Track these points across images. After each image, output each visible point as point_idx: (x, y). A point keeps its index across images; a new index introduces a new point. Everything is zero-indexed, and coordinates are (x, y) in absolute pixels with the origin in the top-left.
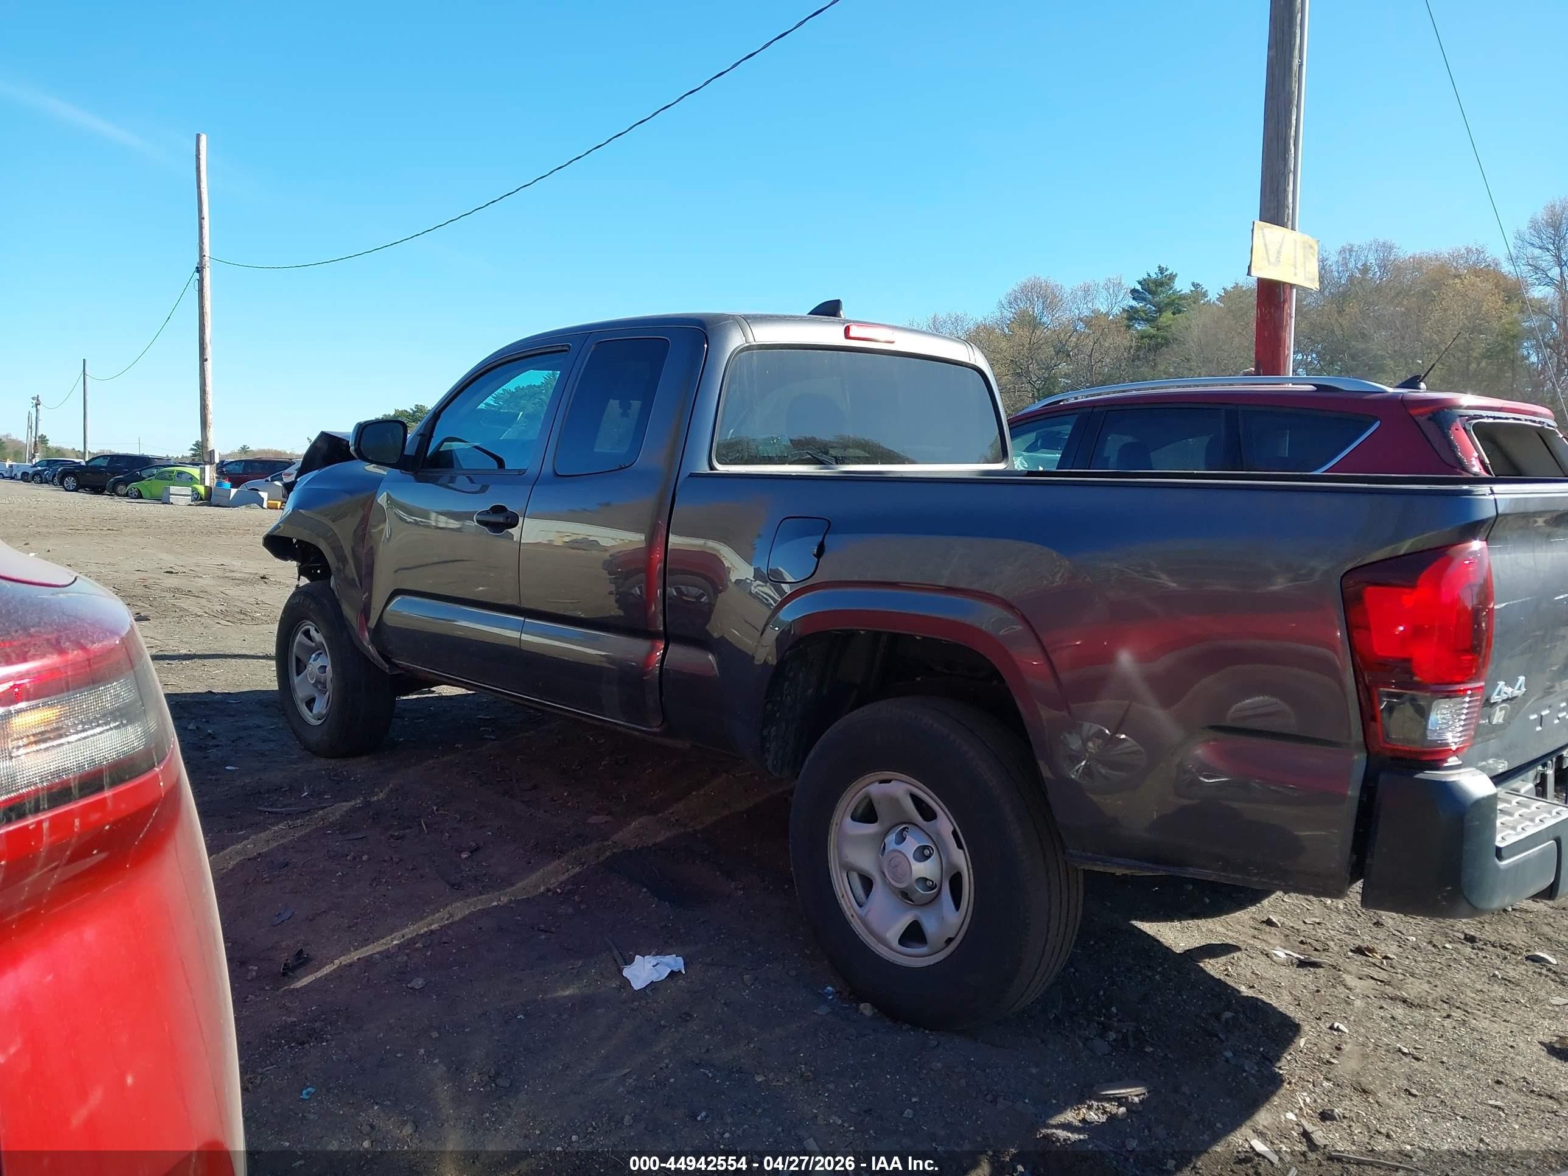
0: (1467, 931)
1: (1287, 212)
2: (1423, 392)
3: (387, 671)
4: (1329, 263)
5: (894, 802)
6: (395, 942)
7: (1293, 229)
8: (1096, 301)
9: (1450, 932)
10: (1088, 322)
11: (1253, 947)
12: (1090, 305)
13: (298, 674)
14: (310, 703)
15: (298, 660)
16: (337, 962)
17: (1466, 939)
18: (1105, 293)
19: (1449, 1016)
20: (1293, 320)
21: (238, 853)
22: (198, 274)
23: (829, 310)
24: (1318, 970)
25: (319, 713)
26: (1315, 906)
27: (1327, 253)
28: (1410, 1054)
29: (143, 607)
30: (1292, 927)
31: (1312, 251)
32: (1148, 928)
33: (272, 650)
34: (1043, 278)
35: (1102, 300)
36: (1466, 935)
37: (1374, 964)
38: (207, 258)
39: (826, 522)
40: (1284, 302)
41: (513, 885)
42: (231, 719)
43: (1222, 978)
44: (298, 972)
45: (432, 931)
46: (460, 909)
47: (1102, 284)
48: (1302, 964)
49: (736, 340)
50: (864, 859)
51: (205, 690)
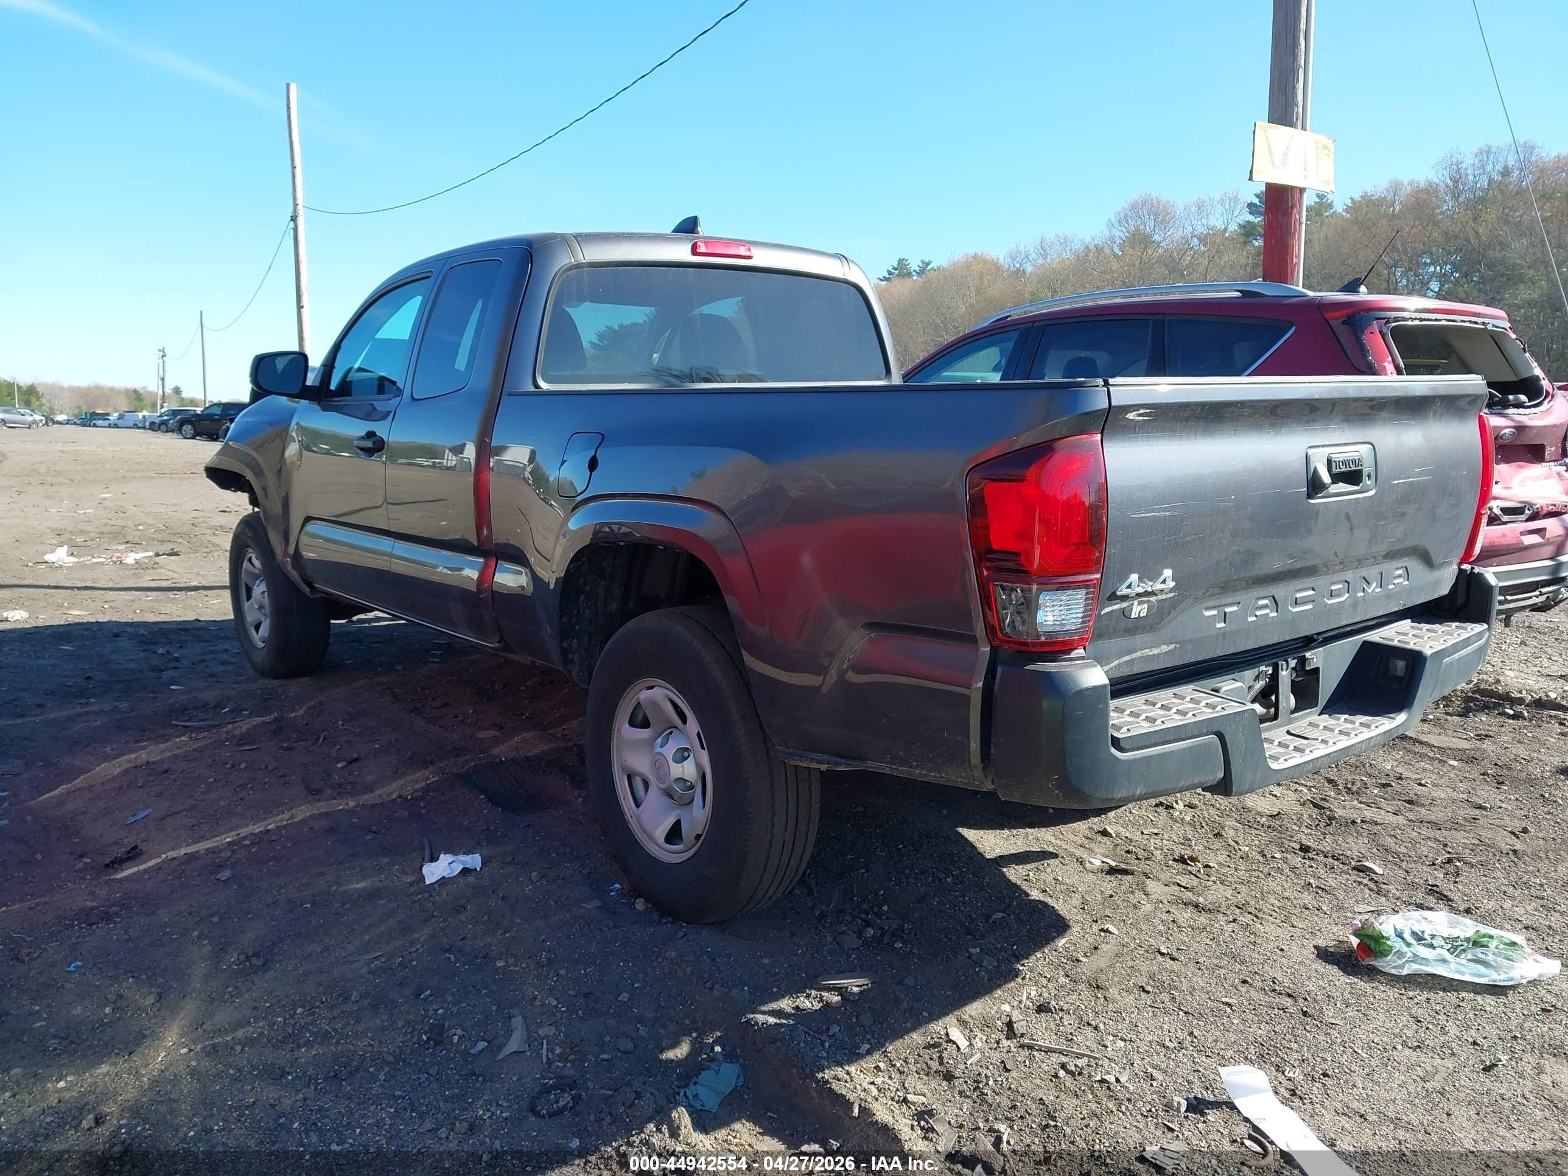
0: (1304, 842)
1: (1295, 112)
2: (1363, 295)
3: (309, 594)
4: (1464, 166)
5: (655, 705)
6: (228, 840)
7: (1304, 128)
8: (1211, 217)
9: (1287, 842)
10: (1203, 239)
11: (1071, 855)
12: (1204, 221)
13: (248, 600)
14: (257, 627)
15: (247, 586)
16: (164, 856)
17: (1301, 849)
18: (1220, 208)
19: (1234, 921)
20: (1304, 226)
21: (128, 761)
22: (292, 223)
23: (689, 227)
24: (1125, 877)
25: (263, 636)
26: (1161, 818)
27: (1462, 155)
28: (1168, 954)
29: (181, 543)
30: (1127, 837)
31: (1327, 151)
32: (970, 834)
33: (226, 580)
34: (1154, 195)
35: (1217, 216)
36: (1302, 845)
37: (1191, 873)
38: (300, 207)
39: (600, 436)
40: (1292, 208)
41: (372, 792)
42: (203, 644)
43: (1019, 883)
44: (124, 865)
45: (268, 831)
46: (303, 812)
47: (1217, 199)
48: (1112, 871)
49: (563, 260)
50: (640, 763)
51: (194, 618)
